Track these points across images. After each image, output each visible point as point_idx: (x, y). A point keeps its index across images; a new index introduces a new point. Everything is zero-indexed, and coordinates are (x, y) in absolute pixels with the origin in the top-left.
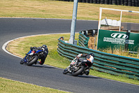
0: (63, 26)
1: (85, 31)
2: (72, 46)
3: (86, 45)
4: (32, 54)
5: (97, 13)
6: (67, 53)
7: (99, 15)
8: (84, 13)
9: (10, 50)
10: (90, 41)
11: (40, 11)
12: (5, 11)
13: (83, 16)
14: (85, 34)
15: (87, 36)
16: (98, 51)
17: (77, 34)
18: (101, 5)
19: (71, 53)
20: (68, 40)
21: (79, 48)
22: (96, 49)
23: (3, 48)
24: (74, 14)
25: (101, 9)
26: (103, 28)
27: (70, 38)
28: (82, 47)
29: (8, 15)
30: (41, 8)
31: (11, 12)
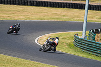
0: (77, 26)
1: (93, 30)
2: (84, 40)
3: (94, 39)
6: (80, 45)
8: (92, 17)
9: (41, 43)
10: (96, 37)
11: (62, 16)
13: (92, 19)
14: (93, 31)
15: (94, 33)
17: (88, 32)
19: (83, 45)
20: (81, 36)
21: (88, 41)
23: (36, 41)
27: (83, 34)
28: (90, 41)
29: (40, 19)
30: (63, 14)
31: (41, 17)
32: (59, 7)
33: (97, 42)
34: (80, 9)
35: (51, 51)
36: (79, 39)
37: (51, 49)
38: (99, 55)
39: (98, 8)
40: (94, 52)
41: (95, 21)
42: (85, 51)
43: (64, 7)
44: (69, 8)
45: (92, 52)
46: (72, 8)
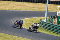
0: (42, 14)
2: (46, 23)
3: (52, 22)
4: (16, 23)
5: (57, 9)
6: (43, 26)
7: (57, 10)
8: (51, 9)
10: (53, 21)
12: (17, 8)
13: (51, 10)
14: (51, 17)
15: (52, 18)
16: (57, 25)
17: (48, 18)
18: (58, 5)
19: (45, 26)
20: (44, 20)
21: (48, 24)
22: (56, 24)
24: (47, 9)
25: (58, 7)
26: (59, 15)
27: (45, 19)
28: (50, 23)
30: (33, 6)
31: (19, 8)
32: (30, 2)
33: (54, 24)
34: (43, 3)
35: (35, 31)
36: (43, 22)
37: (35, 30)
38: (55, 32)
39: (55, 3)
40: (52, 30)
41: (53, 11)
42: (46, 30)
43: (33, 2)
44: (37, 2)
45: (51, 30)
46: (38, 2)
